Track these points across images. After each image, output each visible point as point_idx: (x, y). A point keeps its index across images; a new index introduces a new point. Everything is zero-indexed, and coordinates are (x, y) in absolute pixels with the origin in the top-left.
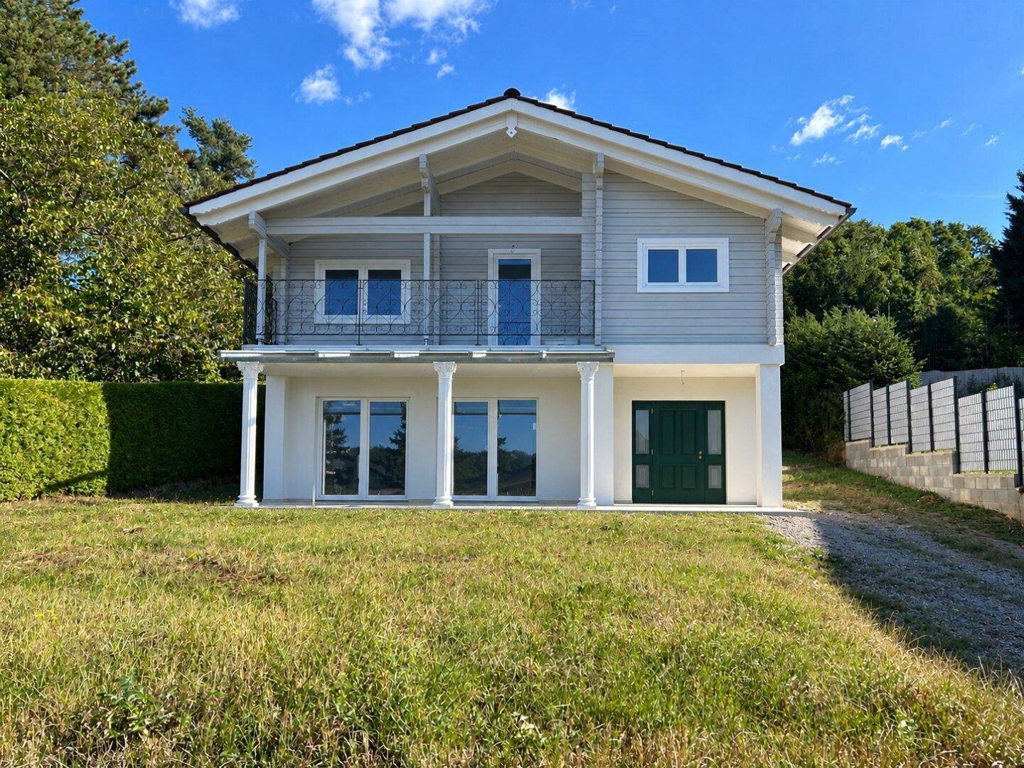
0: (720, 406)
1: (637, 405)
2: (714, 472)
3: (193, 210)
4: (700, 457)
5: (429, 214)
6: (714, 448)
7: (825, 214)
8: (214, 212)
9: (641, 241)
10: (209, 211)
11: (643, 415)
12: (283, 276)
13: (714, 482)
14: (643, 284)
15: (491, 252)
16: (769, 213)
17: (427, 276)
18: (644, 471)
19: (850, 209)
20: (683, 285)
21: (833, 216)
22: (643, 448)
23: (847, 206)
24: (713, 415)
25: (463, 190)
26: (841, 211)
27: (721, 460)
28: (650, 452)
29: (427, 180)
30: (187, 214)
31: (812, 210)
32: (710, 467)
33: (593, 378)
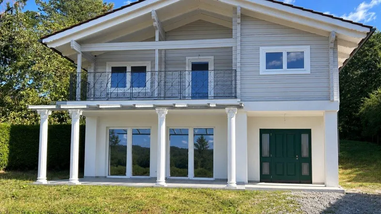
0: (308, 132)
1: (262, 131)
2: (305, 166)
3: (44, 41)
4: (297, 159)
5: (158, 40)
6: (305, 154)
7: (359, 32)
8: (54, 42)
9: (261, 48)
10: (52, 41)
11: (266, 137)
12: (92, 71)
13: (305, 172)
14: (263, 70)
15: (187, 58)
16: (330, 33)
17: (157, 69)
18: (266, 166)
19: (372, 30)
20: (285, 71)
21: (363, 33)
22: (266, 153)
23: (371, 28)
24: (304, 137)
25: (176, 29)
26: (368, 30)
27: (309, 160)
28: (270, 156)
29: (156, 23)
30: (42, 42)
31: (352, 31)
32: (302, 164)
33: (235, 116)
